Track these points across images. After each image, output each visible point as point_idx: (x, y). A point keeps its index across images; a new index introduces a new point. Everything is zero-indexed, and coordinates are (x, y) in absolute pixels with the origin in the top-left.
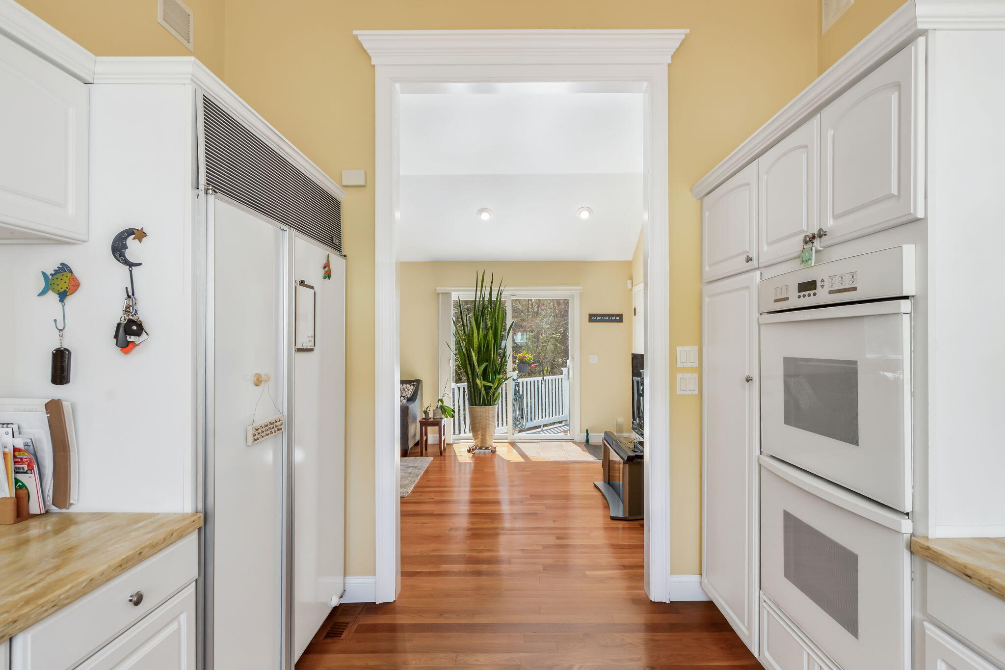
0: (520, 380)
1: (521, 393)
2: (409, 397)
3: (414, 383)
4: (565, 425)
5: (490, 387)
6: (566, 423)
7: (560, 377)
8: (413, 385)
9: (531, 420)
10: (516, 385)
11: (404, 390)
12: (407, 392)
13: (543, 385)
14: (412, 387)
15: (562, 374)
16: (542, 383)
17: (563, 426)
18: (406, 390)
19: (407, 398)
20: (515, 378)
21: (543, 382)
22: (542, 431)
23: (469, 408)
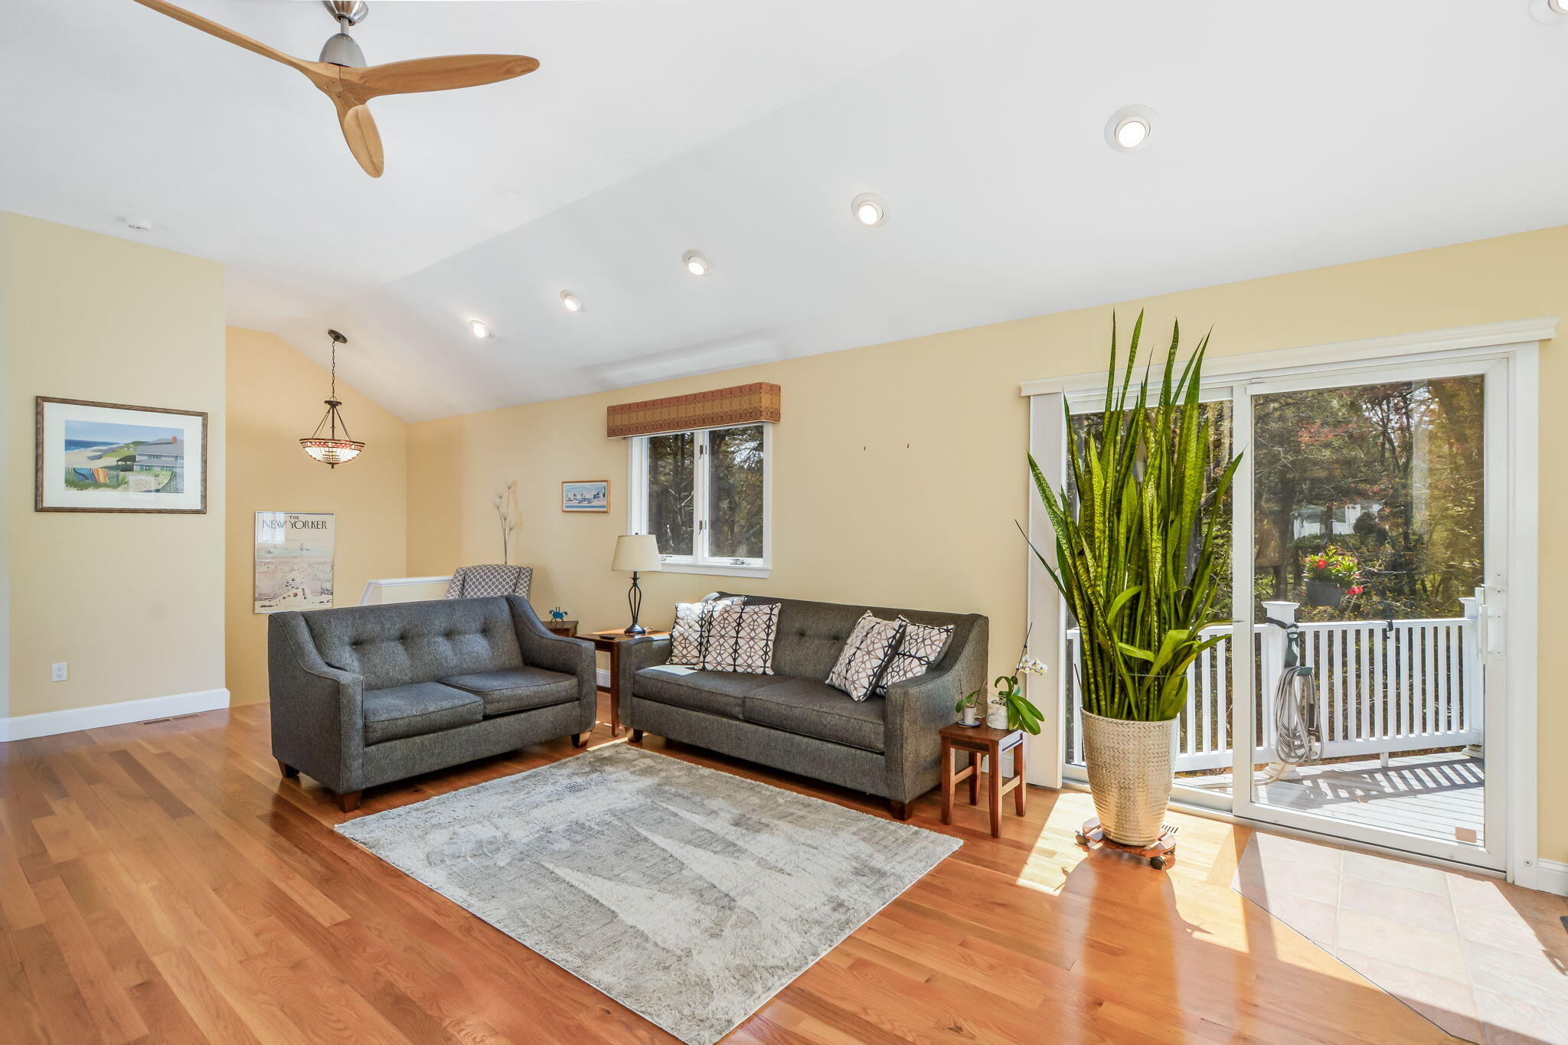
0: (1307, 627)
1: (1310, 663)
2: (932, 659)
3: (950, 627)
4: (1473, 760)
5: (1146, 665)
6: (1475, 755)
7: (1453, 622)
8: (947, 631)
9: (1346, 737)
10: (1290, 640)
11: (924, 640)
12: (928, 648)
13: (1391, 644)
14: (944, 635)
15: (1461, 614)
16: (1385, 638)
17: (1462, 762)
18: (928, 642)
19: (928, 663)
20: (1289, 619)
21: (1392, 635)
22: (1385, 770)
23: (1084, 718)
